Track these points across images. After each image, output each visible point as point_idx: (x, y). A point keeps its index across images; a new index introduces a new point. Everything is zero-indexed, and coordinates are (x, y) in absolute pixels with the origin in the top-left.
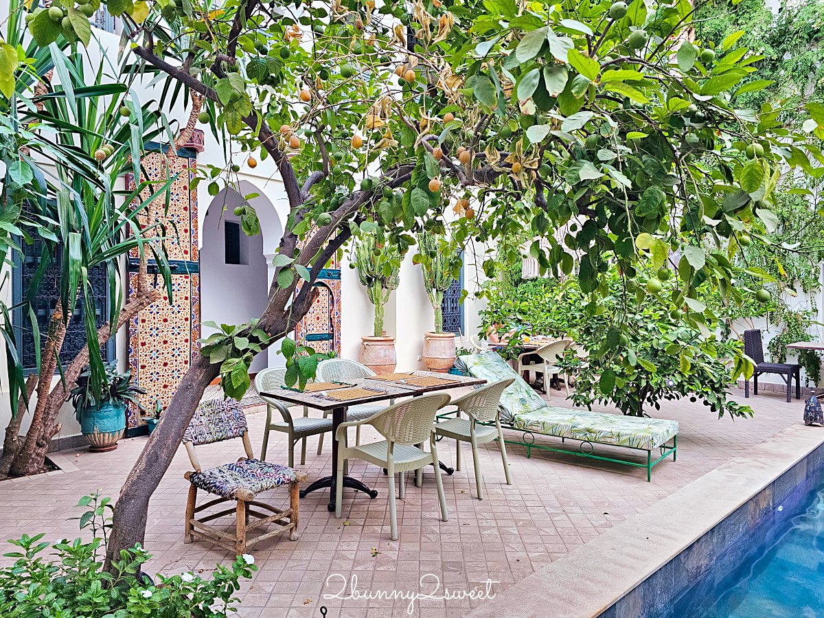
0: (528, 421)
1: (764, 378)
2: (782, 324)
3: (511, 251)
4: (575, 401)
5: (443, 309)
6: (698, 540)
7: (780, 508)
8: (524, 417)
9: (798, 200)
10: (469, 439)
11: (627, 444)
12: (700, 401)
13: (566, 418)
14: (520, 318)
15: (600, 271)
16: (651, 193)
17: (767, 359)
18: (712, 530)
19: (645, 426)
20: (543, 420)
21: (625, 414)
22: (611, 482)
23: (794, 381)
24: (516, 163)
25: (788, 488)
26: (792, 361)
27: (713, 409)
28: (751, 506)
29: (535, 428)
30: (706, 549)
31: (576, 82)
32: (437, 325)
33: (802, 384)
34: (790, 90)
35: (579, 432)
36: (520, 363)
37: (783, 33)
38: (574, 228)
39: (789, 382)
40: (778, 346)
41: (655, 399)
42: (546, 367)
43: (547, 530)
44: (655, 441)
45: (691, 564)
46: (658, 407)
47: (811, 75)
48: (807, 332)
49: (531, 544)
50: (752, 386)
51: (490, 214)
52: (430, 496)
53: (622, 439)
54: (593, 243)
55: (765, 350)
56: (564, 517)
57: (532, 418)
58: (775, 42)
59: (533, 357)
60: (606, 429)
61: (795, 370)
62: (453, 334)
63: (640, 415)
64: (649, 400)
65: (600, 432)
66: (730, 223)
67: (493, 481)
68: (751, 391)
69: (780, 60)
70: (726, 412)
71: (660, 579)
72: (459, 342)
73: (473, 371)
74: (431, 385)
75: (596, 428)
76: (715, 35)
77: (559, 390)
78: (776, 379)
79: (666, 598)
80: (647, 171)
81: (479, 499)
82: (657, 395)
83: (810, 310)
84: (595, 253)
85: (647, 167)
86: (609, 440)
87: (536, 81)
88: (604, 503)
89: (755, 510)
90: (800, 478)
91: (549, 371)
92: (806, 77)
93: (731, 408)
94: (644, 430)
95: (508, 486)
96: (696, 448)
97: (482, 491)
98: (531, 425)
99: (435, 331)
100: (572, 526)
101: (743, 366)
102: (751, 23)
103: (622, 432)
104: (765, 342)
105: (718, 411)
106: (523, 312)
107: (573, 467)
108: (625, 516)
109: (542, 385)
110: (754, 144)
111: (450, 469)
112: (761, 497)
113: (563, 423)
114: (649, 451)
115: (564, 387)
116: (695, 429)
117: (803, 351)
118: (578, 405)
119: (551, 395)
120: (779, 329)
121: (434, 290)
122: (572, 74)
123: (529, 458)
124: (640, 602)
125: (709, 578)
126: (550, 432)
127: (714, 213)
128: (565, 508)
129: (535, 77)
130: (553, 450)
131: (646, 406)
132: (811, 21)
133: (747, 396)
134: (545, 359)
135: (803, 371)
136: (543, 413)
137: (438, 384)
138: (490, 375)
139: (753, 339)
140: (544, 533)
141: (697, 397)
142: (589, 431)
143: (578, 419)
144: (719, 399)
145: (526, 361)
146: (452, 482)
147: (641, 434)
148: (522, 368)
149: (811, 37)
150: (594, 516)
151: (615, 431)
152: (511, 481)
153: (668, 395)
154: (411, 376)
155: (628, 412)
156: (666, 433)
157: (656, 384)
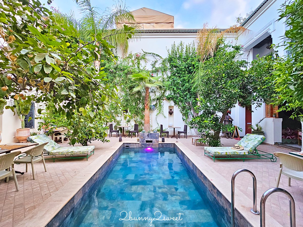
0: (54, 152)
1: (113, 133)
2: (116, 123)
3: (48, 107)
4: (70, 144)
5: (25, 121)
6: (96, 172)
7: (114, 160)
8: (52, 152)
9: (119, 99)
10: (30, 162)
11: (82, 153)
12: (100, 140)
13: (66, 149)
14: (53, 124)
15: (72, 115)
16: (83, 98)
17: (114, 129)
18: (100, 169)
19: (87, 148)
20: (59, 151)
21: (83, 146)
22: (78, 163)
23: (118, 133)
24: (41, 86)
25: (115, 155)
26: (118, 129)
27: (102, 142)
28: (108, 161)
29: (56, 154)
30: (98, 173)
31: (55, 71)
32: (22, 126)
33: (119, 134)
34: (118, 79)
35: (70, 152)
36: (54, 135)
37: (117, 68)
38: (65, 103)
39: (117, 134)
40: (115, 127)
41: (90, 141)
42: (62, 136)
43: (57, 182)
44: (89, 151)
45: (95, 178)
46: (91, 143)
47: (121, 77)
48: (120, 124)
49: (51, 188)
50: (111, 135)
51: (41, 95)
52: (12, 184)
53: (81, 152)
54: (71, 107)
55: (113, 128)
56: (63, 176)
57: (55, 151)
58: (115, 69)
59: (58, 133)
60: (76, 151)
61: (118, 131)
62: (29, 129)
63: (87, 145)
64: (89, 141)
65: (75, 152)
66: (99, 107)
67: (40, 172)
68: (111, 136)
69: (116, 72)
70: (105, 142)
71: (87, 184)
72: (32, 131)
73: (34, 141)
74: (14, 148)
75: (74, 151)
76: (104, 64)
77: (66, 141)
78: (115, 133)
79: (88, 188)
80: (82, 93)
81: (34, 179)
82: (91, 140)
83: (121, 120)
84: (71, 110)
85: (82, 92)
86: (77, 153)
87: (41, 68)
88: (75, 169)
89: (109, 161)
90: (118, 153)
91: (63, 137)
92: (120, 77)
93: (106, 141)
94: (86, 149)
95: (46, 172)
96: (99, 150)
97: (35, 177)
98: (55, 153)
99: (21, 128)
100: (65, 178)
101: (105, 134)
102: (111, 64)
103: (81, 151)
104: (113, 126)
105: (103, 142)
106: (53, 123)
107: (68, 162)
108: (80, 171)
109: (61, 140)
110: (104, 91)
111: (23, 173)
112: (110, 158)
113: (65, 151)
114: (87, 154)
115: (68, 140)
116: (99, 146)
117: (120, 127)
118: (71, 145)
119: (64, 143)
120: (116, 124)
121: (21, 115)
122: (53, 69)
123: (54, 162)
124: (82, 192)
125: (99, 179)
126: (61, 154)
127: (96, 105)
128: (63, 174)
129: (41, 66)
130: (62, 158)
131: (88, 143)
132: (121, 67)
133: (110, 137)
134: (62, 134)
135: (119, 131)
136: (59, 149)
137: (17, 147)
138: (41, 141)
139: (111, 125)
140: (56, 183)
141: (99, 139)
142: (72, 152)
143: (70, 149)
144: (103, 139)
145: (56, 135)
146: (23, 176)
147: (85, 150)
148: (54, 137)
149: (121, 70)
150: (72, 174)
151: (79, 151)
152: (47, 170)
153: (93, 140)
154: (5, 146)
155: (84, 145)
156: (91, 149)
157: (90, 138)
